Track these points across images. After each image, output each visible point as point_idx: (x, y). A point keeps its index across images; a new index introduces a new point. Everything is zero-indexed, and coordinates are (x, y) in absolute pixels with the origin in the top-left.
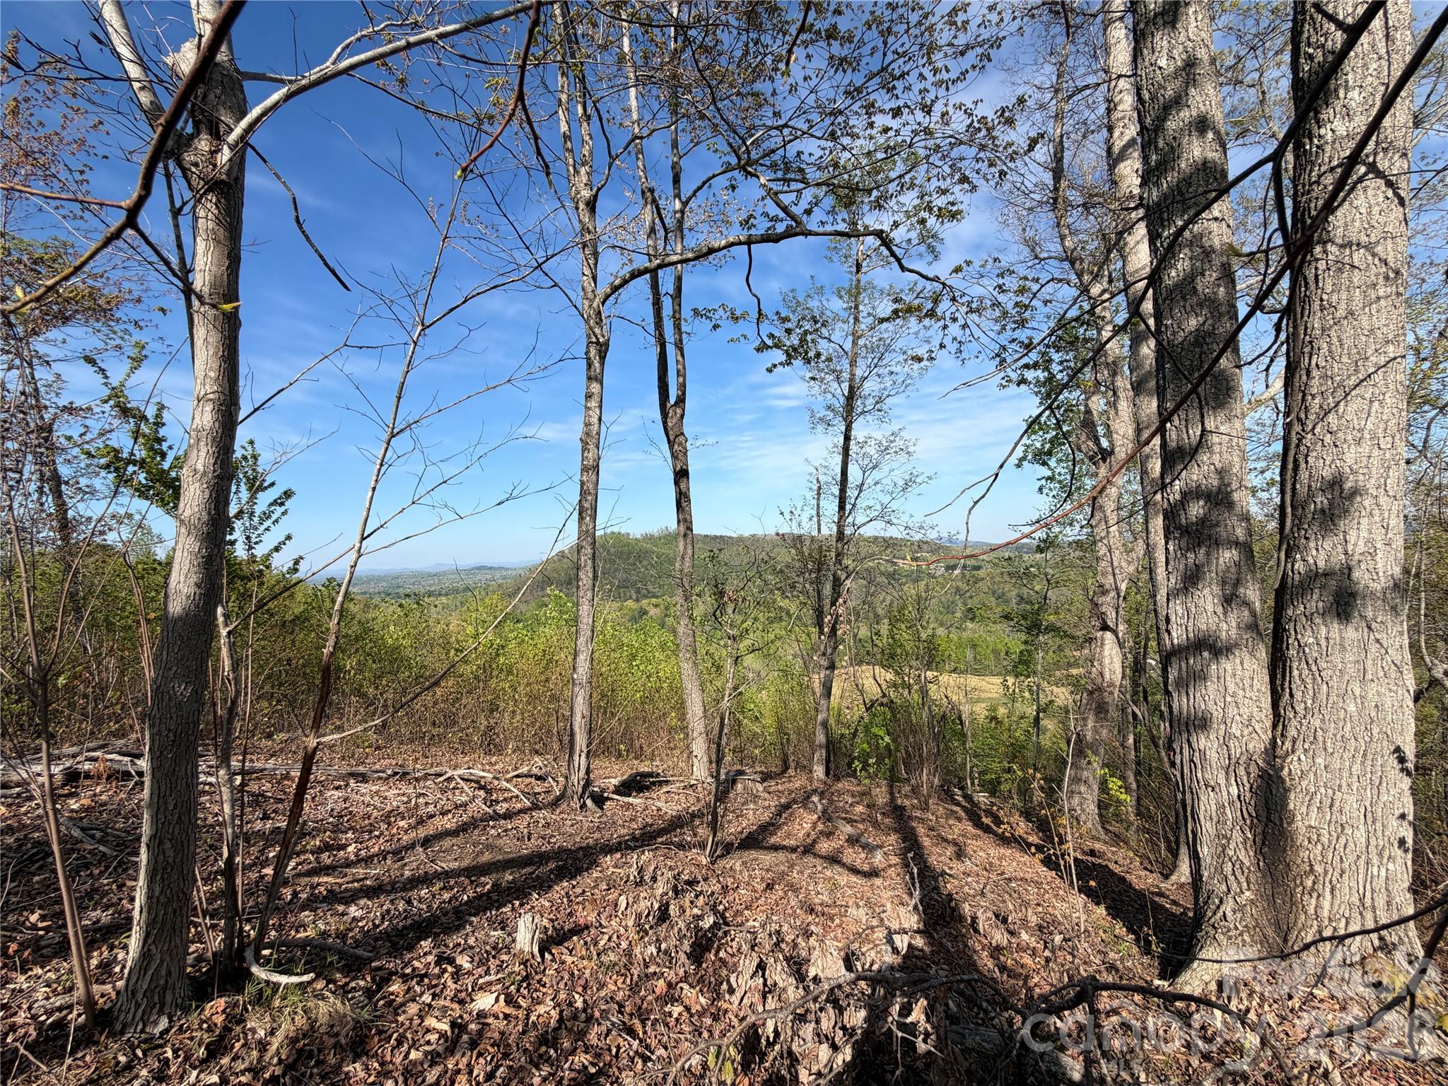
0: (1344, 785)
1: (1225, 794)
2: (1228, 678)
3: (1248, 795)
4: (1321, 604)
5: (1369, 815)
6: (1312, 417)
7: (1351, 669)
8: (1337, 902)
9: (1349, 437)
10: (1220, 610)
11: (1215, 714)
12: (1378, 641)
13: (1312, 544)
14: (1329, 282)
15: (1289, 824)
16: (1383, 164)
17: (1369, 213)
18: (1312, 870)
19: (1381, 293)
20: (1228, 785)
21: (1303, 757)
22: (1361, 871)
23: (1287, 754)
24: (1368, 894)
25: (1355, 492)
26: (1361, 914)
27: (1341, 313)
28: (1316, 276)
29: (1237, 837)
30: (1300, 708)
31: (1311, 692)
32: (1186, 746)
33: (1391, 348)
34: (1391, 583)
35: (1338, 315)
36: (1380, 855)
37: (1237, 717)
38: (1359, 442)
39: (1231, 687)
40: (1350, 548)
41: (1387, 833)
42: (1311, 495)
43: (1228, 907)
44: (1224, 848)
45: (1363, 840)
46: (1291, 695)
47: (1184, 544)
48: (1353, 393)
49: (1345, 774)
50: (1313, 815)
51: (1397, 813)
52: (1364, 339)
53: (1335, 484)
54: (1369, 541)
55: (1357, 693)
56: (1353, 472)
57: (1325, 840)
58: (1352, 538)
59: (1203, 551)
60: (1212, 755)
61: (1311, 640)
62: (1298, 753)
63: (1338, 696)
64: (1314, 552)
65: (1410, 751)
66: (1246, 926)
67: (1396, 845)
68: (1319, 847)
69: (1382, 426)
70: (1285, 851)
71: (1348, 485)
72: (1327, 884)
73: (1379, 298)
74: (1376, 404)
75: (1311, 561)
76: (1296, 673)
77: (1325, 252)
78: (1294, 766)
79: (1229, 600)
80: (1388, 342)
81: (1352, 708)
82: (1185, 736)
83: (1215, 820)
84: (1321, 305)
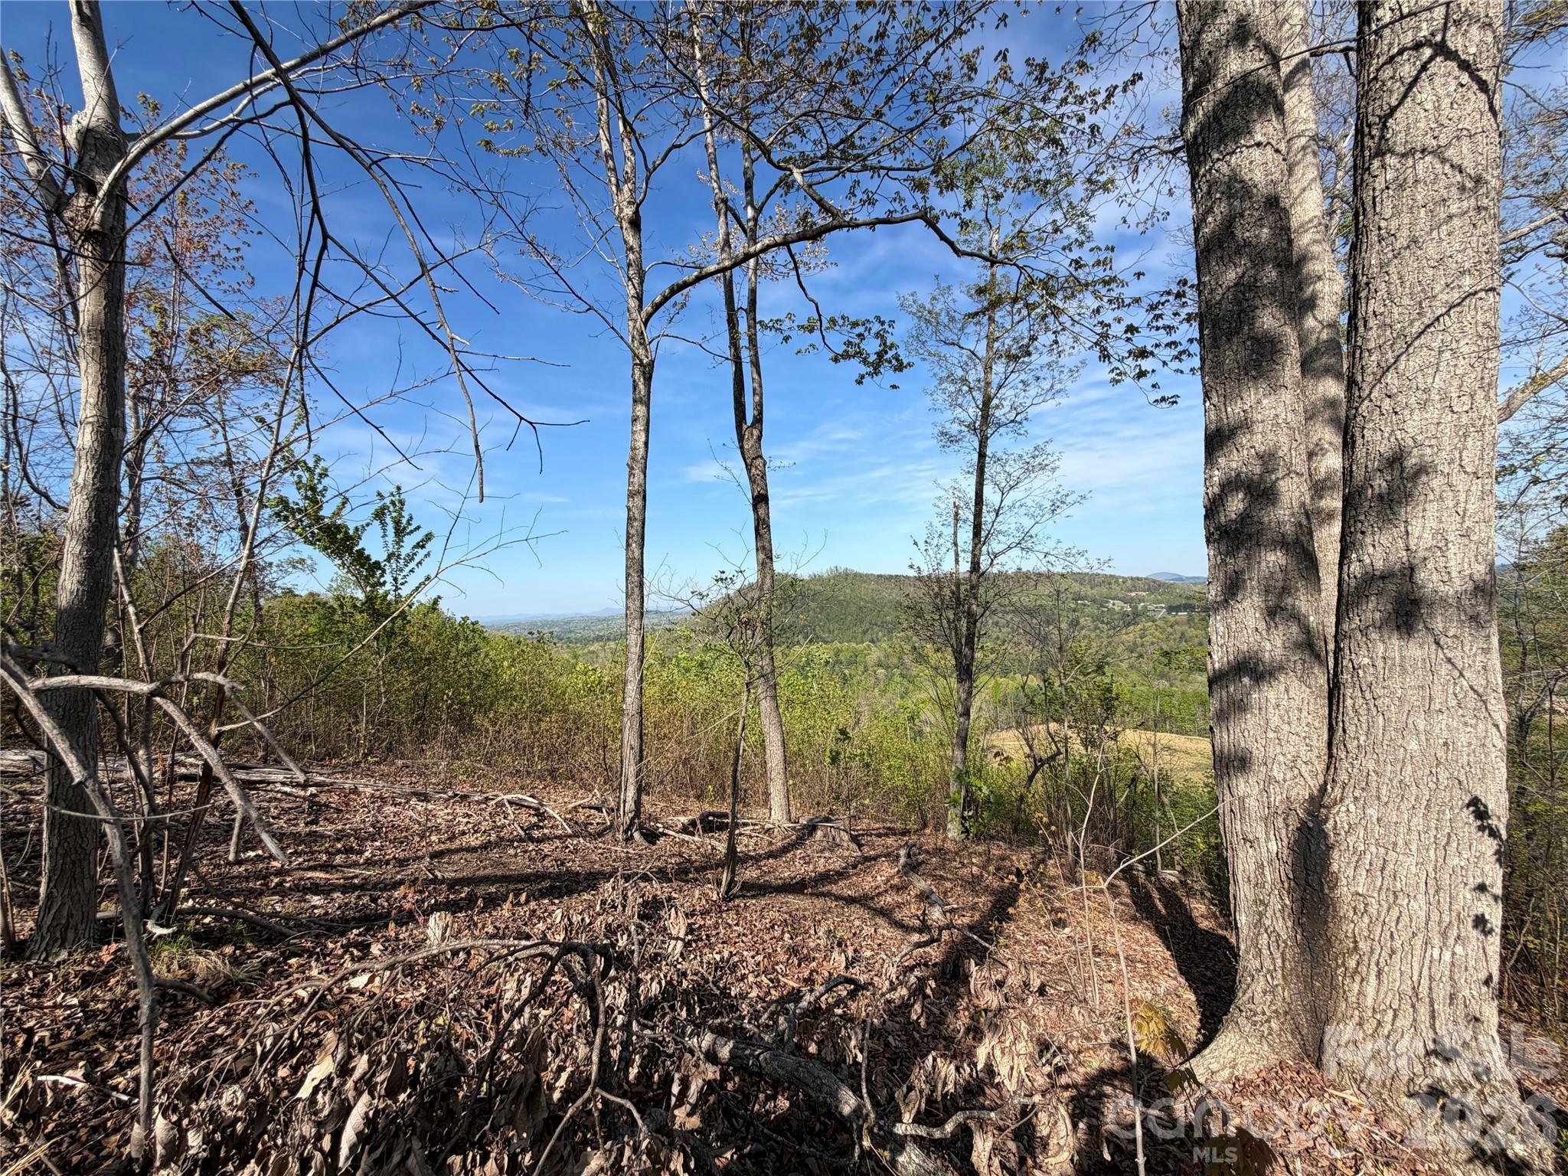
0: (1401, 842)
1: (1264, 850)
2: (1271, 710)
3: (1286, 851)
4: (1378, 615)
5: (1431, 882)
6: (1369, 379)
7: (1414, 697)
8: (1384, 989)
9: (1413, 400)
10: (1262, 626)
11: (1255, 752)
12: (1449, 660)
13: (1368, 540)
14: (1388, 203)
15: (1332, 889)
16: (1454, 42)
17: (1437, 108)
18: (1356, 948)
19: (1454, 209)
20: (1267, 840)
21: (1352, 808)
22: (1417, 952)
23: (1335, 803)
24: (1425, 982)
25: (1422, 470)
26: (1413, 1006)
27: (1402, 241)
28: (1374, 198)
29: (1275, 903)
30: (1352, 746)
31: (1364, 726)
32: (1227, 792)
33: (1467, 281)
34: (1470, 586)
35: (1398, 245)
36: (1444, 935)
37: (1281, 758)
38: (1424, 405)
39: (1275, 721)
40: (1412, 542)
41: (1455, 907)
42: (1368, 479)
43: (1259, 986)
44: (1261, 915)
45: (1423, 914)
46: (1344, 731)
47: (1223, 548)
48: (1416, 343)
49: (1402, 830)
50: (1361, 880)
51: (1472, 883)
52: (1430, 272)
53: (1395, 460)
54: (1437, 532)
55: (1421, 727)
56: (1418, 445)
57: (1373, 910)
58: (1415, 529)
59: (1242, 554)
60: (1251, 803)
61: (1366, 661)
62: (1347, 801)
63: (1396, 730)
64: (1371, 550)
65: (1498, 803)
66: (1276, 1011)
67: (1470, 922)
68: (1366, 919)
69: (1456, 383)
70: (1326, 922)
71: (1411, 462)
72: (1373, 966)
73: (1450, 217)
74: (1447, 355)
75: (1368, 561)
76: (1349, 702)
77: (1383, 167)
78: (1340, 817)
79: (1274, 612)
80: (1463, 273)
81: (1413, 746)
82: (1226, 779)
83: (1253, 882)
84: (1379, 235)
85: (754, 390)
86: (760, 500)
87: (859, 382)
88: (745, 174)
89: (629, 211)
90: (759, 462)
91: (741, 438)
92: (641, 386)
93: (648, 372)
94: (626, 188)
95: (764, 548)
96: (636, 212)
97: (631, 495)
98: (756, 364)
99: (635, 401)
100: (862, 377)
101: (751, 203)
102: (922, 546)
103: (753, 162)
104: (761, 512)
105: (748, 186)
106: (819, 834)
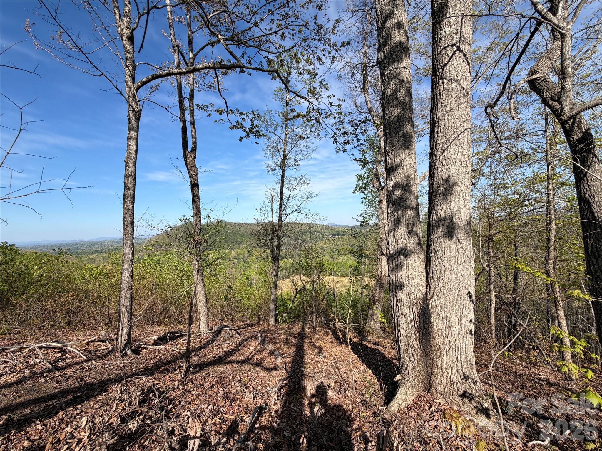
0: (451, 310)
1: (409, 318)
2: (410, 267)
3: (417, 317)
4: (442, 233)
5: (459, 321)
6: (439, 153)
7: (453, 260)
8: (448, 361)
9: (452, 162)
10: (407, 237)
11: (405, 283)
12: (462, 247)
13: (439, 208)
14: (444, 95)
15: (432, 328)
16: (462, 47)
17: (458, 67)
18: (440, 348)
19: (462, 101)
20: (410, 314)
21: (436, 299)
22: (457, 346)
23: (431, 298)
24: (459, 356)
25: (454, 184)
26: (457, 365)
27: (448, 109)
28: (440, 93)
29: (413, 336)
30: (435, 278)
31: (439, 271)
32: (395, 298)
33: (465, 125)
34: (466, 223)
35: (447, 110)
36: (463, 338)
37: (413, 284)
38: (455, 163)
39: (411, 272)
40: (452, 208)
41: (466, 328)
42: (439, 187)
43: (409, 368)
44: (409, 341)
45: (457, 333)
46: (432, 273)
47: (393, 210)
48: (453, 143)
49: (451, 305)
50: (440, 324)
51: (469, 320)
52: (456, 120)
53: (447, 180)
54: (459, 205)
55: (455, 270)
56: (453, 176)
57: (444, 334)
58: (453, 205)
59: (400, 211)
60: (404, 301)
61: (439, 248)
62: (435, 297)
63: (448, 272)
64: (440, 211)
65: (473, 294)
66: (416, 376)
67: (469, 333)
68: (442, 337)
69: (463, 157)
70: (430, 341)
71: (451, 182)
72: (445, 354)
73: (461, 103)
74: (461, 147)
75: (439, 215)
76: (434, 263)
77: (443, 83)
78: (433, 303)
79: (410, 232)
80: (464, 122)
81: (453, 277)
82: (395, 294)
83: (405, 329)
84: (442, 106)
85: (192, 136)
86: (195, 186)
87: (241, 140)
88: (189, 37)
89: (127, 32)
90: (194, 168)
91: (185, 157)
92: (133, 121)
93: (138, 116)
94: (125, 20)
95: (197, 207)
96: (132, 33)
97: (127, 176)
98: (193, 124)
99: (130, 129)
100: (242, 138)
101: (191, 50)
102: (259, 211)
103: (192, 33)
104: (195, 191)
105: (190, 43)
106: (223, 333)
